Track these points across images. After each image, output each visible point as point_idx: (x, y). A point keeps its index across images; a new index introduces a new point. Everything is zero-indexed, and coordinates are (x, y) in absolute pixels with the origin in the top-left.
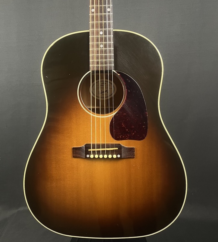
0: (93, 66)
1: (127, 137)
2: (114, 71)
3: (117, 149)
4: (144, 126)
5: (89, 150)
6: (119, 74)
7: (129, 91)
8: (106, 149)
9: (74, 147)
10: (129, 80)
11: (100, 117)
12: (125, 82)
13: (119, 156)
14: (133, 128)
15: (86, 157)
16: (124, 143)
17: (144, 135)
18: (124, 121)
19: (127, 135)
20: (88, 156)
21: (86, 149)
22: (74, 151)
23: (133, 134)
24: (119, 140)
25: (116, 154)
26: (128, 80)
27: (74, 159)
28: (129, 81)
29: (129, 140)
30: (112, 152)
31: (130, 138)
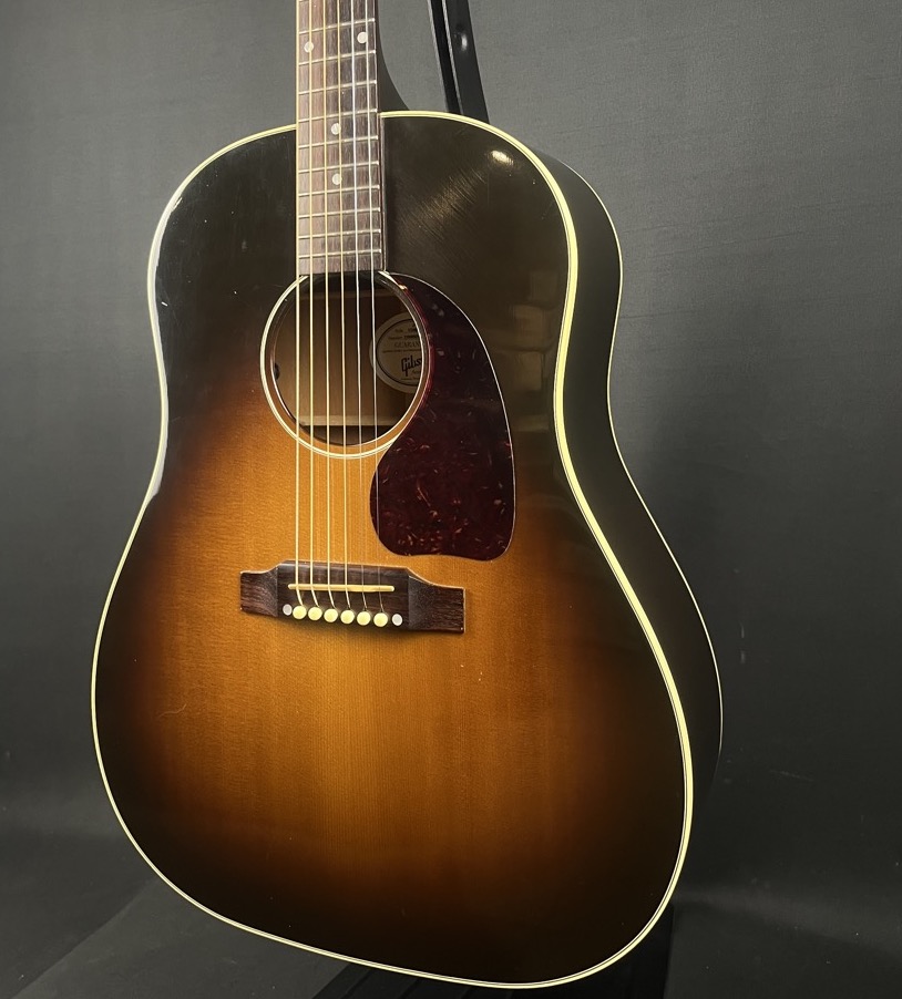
0: (311, 256)
1: (433, 545)
2: (385, 274)
3: (392, 588)
4: (498, 502)
5: (290, 586)
6: (402, 287)
7: (441, 353)
8: (346, 587)
9: (249, 571)
10: (438, 310)
11: (345, 456)
12: (424, 315)
13: (398, 620)
14: (457, 505)
15: (281, 616)
16: (424, 568)
17: (500, 537)
18: (422, 475)
19: (435, 536)
20: (287, 610)
21: (281, 583)
22: (246, 586)
23: (458, 531)
24: (403, 554)
25: (385, 611)
26: (435, 307)
27: (246, 616)
28: (441, 313)
29: (444, 557)
30: (374, 603)
31: (446, 550)
